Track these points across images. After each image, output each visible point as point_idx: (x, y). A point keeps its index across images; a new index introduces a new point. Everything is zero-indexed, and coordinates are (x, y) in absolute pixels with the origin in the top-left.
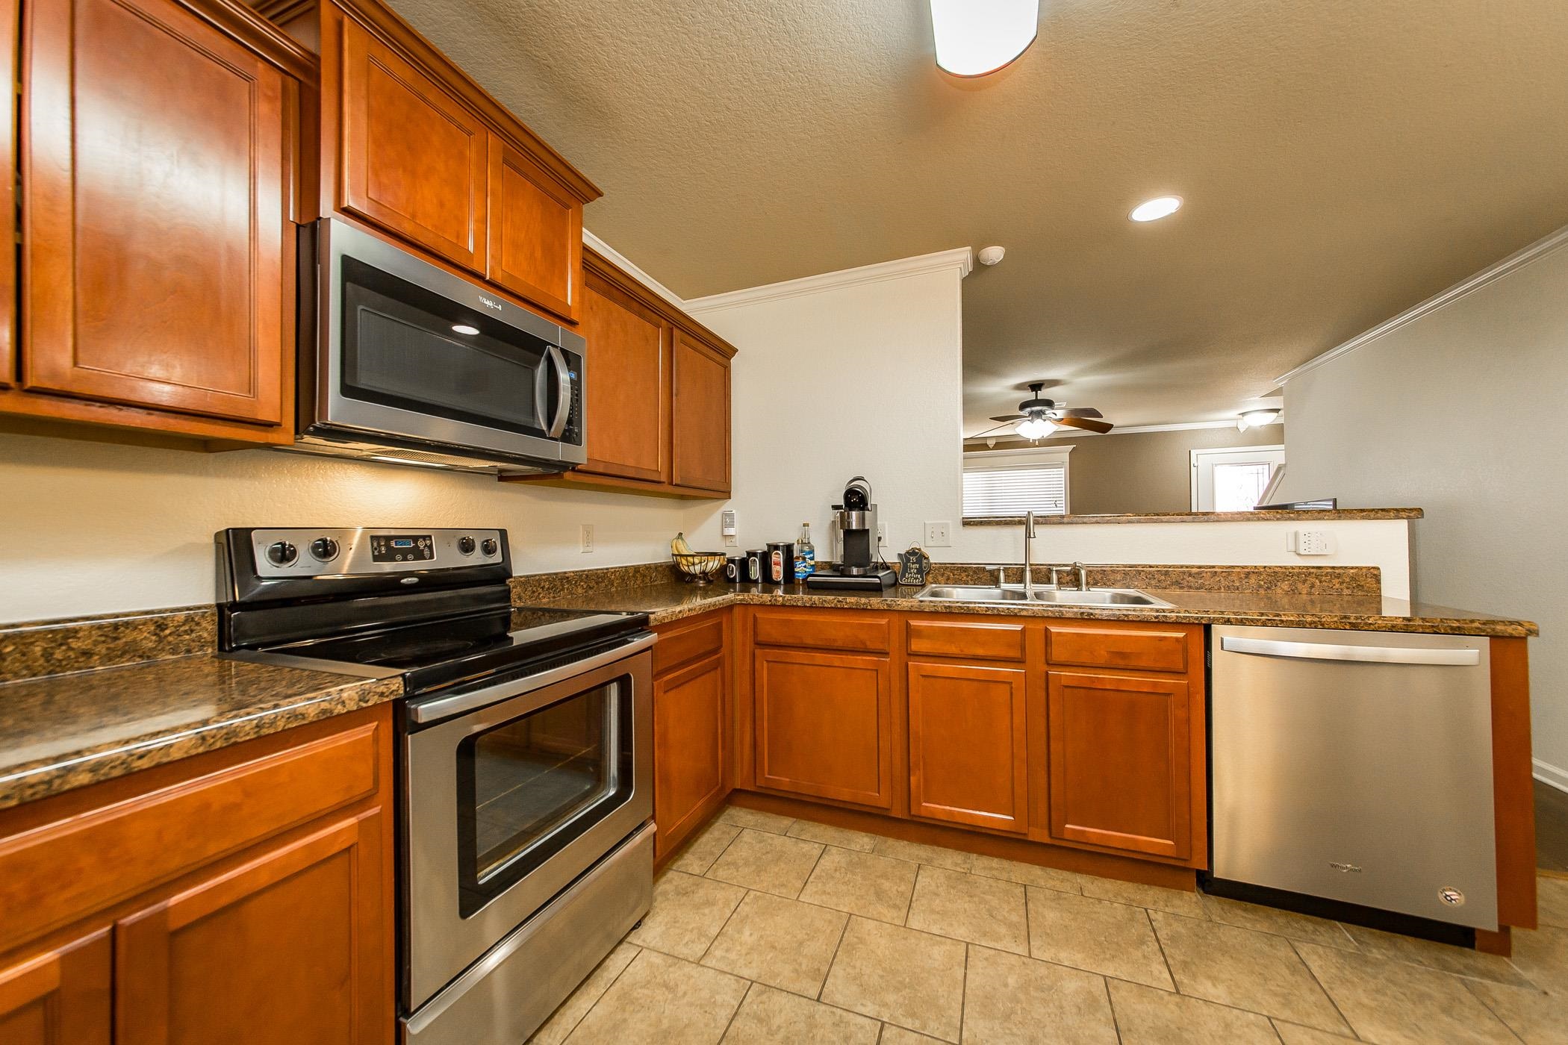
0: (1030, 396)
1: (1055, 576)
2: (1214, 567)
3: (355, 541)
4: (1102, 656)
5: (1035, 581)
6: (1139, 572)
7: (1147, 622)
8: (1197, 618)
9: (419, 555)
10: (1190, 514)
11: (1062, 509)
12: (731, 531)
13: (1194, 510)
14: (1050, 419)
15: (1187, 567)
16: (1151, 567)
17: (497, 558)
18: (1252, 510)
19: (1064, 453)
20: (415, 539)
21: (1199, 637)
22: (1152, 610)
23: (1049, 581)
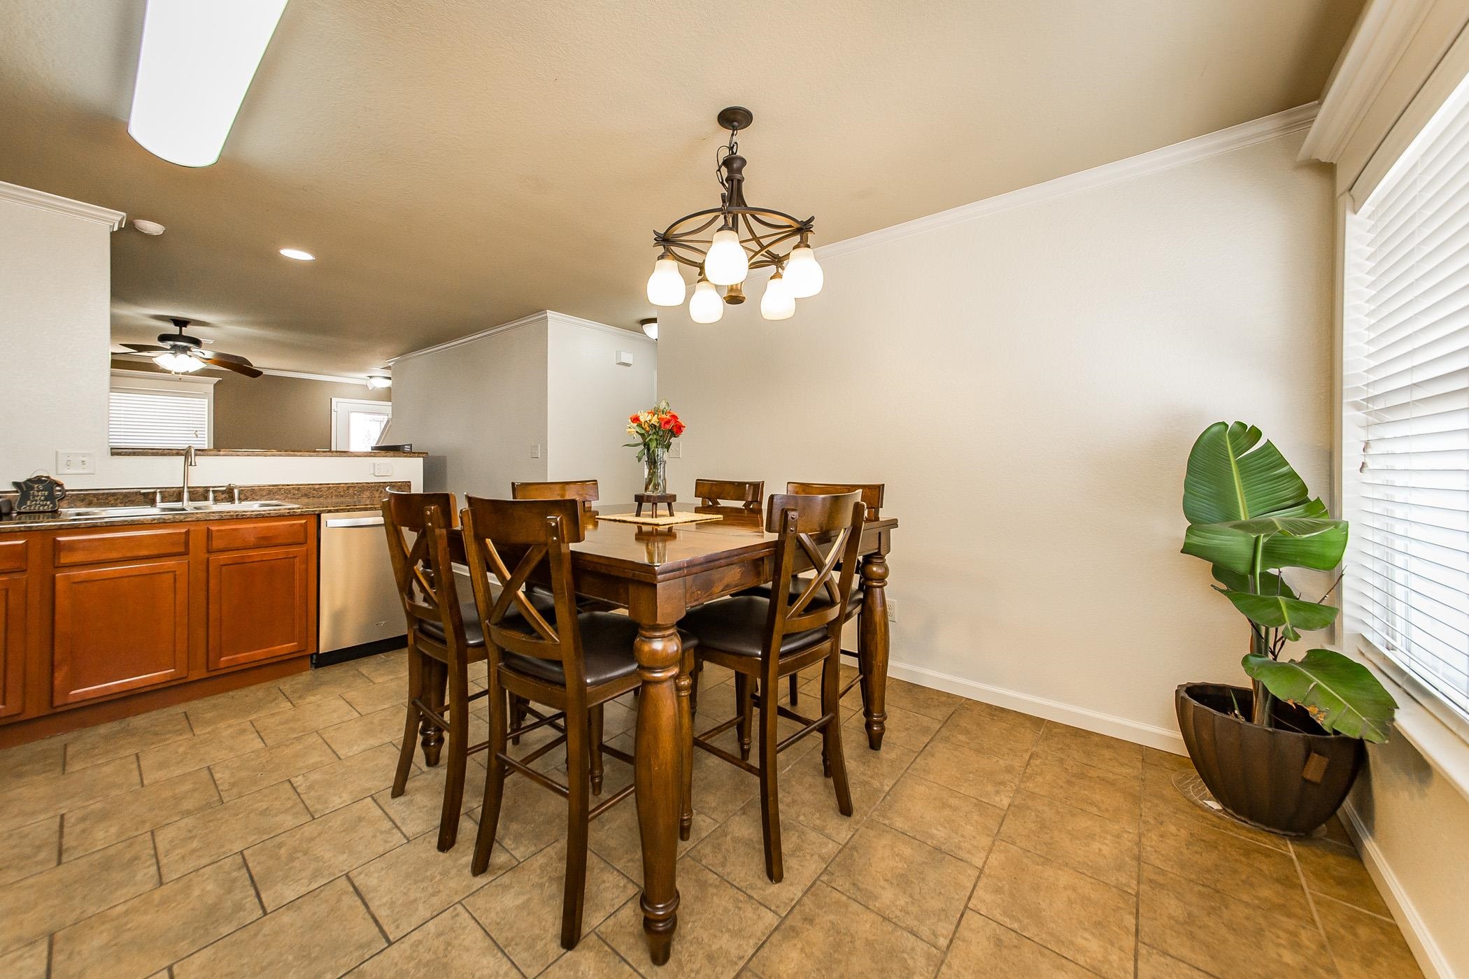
0: (173, 329)
1: (211, 495)
2: (328, 484)
4: (252, 539)
5: (191, 499)
6: (280, 489)
7: (283, 516)
8: (313, 511)
10: (330, 451)
11: (205, 442)
13: (333, 449)
14: (196, 356)
15: (312, 485)
16: (288, 485)
18: (370, 451)
19: (209, 384)
21: (313, 521)
22: (286, 509)
23: (206, 499)
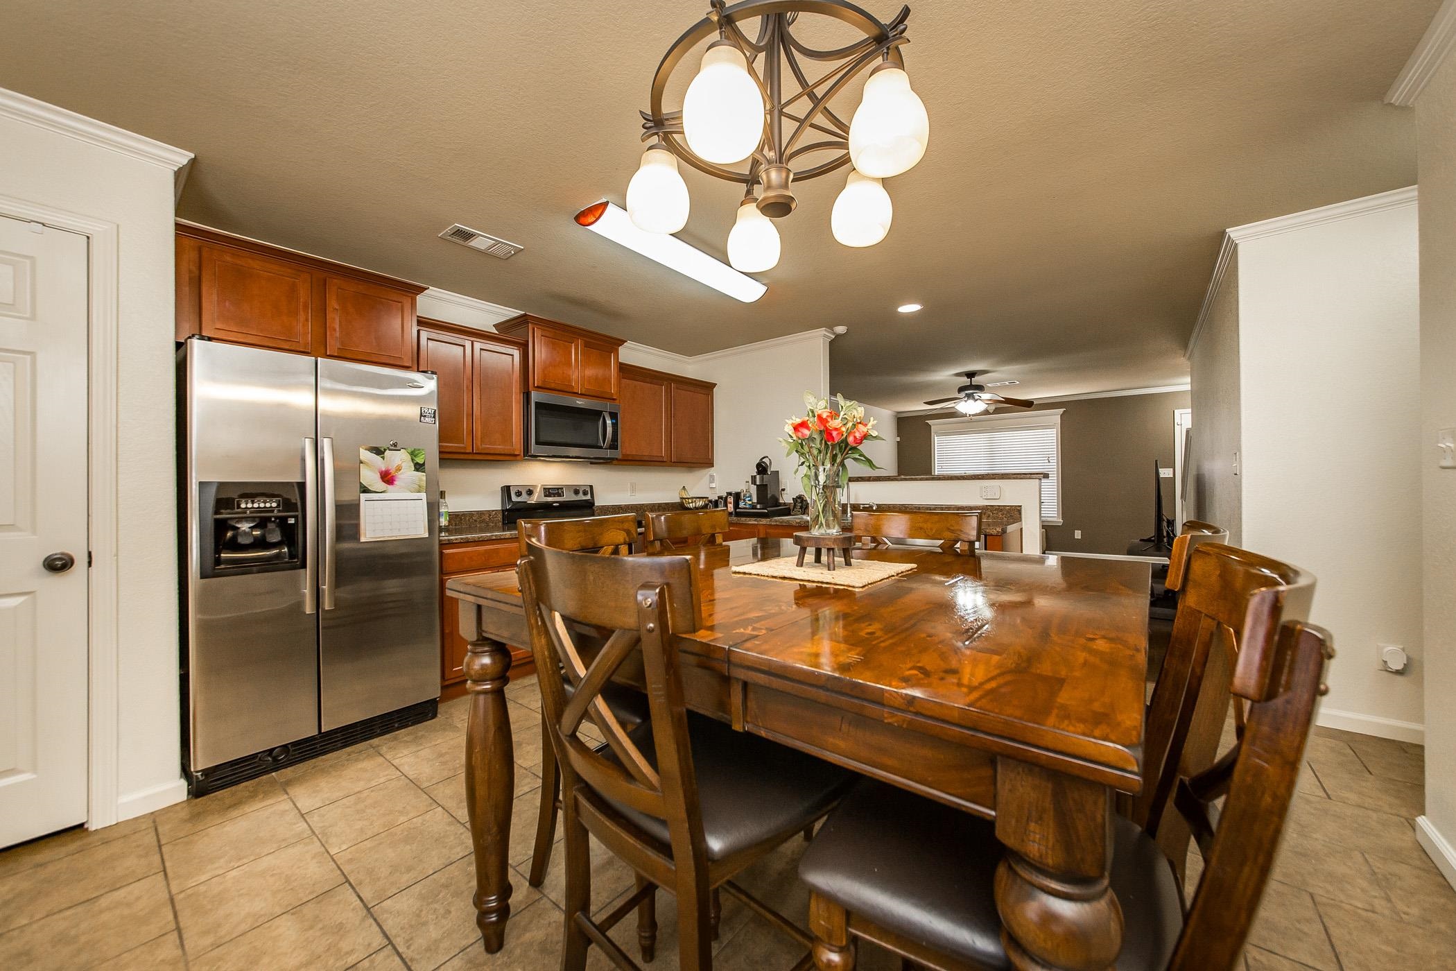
0: (965, 381)
3: (538, 490)
9: (559, 495)
12: (713, 485)
14: (979, 399)
17: (589, 497)
19: (1057, 415)
20: (558, 489)
